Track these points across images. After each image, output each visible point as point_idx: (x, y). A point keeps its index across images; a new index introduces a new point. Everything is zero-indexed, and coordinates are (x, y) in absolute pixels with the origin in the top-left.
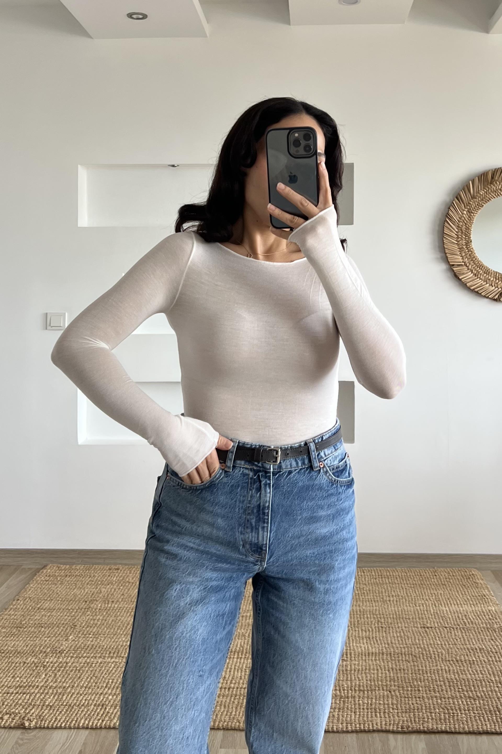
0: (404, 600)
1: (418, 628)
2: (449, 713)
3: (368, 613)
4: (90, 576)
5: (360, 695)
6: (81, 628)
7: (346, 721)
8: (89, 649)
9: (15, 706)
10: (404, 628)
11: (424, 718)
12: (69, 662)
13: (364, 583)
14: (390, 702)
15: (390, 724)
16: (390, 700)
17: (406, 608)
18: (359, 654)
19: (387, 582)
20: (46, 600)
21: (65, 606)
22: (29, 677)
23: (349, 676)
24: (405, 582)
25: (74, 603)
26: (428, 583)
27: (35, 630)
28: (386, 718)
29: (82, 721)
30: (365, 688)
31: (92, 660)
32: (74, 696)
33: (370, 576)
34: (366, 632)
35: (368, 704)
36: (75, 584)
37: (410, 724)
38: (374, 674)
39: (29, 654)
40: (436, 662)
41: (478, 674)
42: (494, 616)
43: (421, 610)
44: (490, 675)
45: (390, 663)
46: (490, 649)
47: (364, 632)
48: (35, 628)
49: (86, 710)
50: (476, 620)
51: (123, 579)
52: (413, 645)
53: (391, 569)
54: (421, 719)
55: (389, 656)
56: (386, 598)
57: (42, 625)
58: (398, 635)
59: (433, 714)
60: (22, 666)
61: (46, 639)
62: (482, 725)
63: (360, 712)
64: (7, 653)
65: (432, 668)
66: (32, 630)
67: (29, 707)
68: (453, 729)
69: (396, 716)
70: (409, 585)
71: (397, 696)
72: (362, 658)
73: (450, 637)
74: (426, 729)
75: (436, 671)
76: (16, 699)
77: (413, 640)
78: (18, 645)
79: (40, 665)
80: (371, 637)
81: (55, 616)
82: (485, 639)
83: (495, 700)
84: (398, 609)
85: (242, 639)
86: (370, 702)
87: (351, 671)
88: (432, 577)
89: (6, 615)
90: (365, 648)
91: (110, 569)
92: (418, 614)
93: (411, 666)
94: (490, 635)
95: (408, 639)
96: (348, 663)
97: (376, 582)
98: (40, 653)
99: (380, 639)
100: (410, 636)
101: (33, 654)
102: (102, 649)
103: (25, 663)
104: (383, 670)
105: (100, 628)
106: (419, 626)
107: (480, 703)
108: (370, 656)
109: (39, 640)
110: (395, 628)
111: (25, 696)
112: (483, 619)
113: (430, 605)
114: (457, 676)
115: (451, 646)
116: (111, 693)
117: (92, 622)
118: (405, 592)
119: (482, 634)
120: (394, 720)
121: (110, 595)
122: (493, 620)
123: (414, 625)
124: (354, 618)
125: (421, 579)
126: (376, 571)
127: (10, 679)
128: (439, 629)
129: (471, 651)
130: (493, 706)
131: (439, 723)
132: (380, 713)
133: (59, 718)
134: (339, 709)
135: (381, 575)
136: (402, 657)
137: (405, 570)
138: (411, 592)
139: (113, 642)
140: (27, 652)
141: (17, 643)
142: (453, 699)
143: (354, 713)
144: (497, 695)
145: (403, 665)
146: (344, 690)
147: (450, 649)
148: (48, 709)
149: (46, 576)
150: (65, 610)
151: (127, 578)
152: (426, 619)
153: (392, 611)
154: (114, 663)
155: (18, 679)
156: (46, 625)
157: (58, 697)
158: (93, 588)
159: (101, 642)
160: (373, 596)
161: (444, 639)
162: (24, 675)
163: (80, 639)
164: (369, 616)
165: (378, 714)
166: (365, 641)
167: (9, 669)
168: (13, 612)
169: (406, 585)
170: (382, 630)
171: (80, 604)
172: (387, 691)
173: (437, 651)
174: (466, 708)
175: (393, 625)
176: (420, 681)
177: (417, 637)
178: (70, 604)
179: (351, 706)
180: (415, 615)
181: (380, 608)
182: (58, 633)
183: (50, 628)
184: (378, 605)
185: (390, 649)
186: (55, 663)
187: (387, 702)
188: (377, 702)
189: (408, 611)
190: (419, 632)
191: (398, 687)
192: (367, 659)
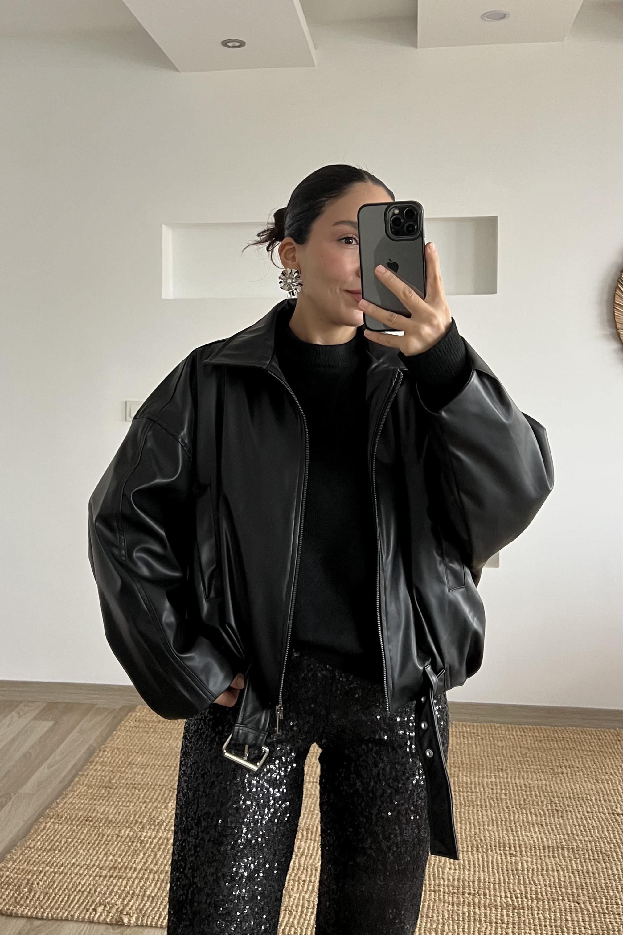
0: (581, 773)
1: (604, 814)
3: (536, 790)
5: (538, 905)
9: (110, 894)
10: (586, 814)
13: (526, 746)
14: (581, 918)
16: (580, 915)
17: (584, 784)
18: (531, 847)
19: (557, 747)
20: (138, 753)
21: (160, 762)
22: (125, 856)
23: (521, 878)
24: (579, 747)
25: (170, 759)
26: (610, 750)
27: (128, 792)
30: (545, 897)
33: (533, 736)
34: (536, 816)
35: (550, 919)
36: (171, 733)
38: (554, 877)
39: (122, 823)
43: (605, 789)
45: (573, 862)
47: (533, 816)
48: (127, 789)
52: (601, 838)
53: (560, 728)
55: (571, 852)
56: (558, 770)
57: (136, 786)
58: (580, 823)
60: (116, 841)
61: (141, 804)
64: (96, 821)
66: (124, 792)
67: (126, 897)
70: (586, 753)
71: (588, 911)
72: (535, 852)
76: (110, 885)
77: (601, 832)
78: (108, 811)
79: (136, 840)
80: (544, 824)
81: (150, 774)
84: (575, 786)
86: (553, 917)
87: (523, 870)
88: (614, 742)
89: (92, 770)
90: (537, 838)
92: (603, 794)
93: (603, 869)
95: (594, 830)
96: (518, 859)
97: (542, 746)
98: (136, 824)
99: (556, 828)
100: (595, 825)
101: (127, 825)
103: (118, 836)
104: (566, 872)
106: (607, 812)
108: (547, 851)
109: (133, 806)
110: (575, 812)
111: (121, 881)
113: (618, 782)
118: (581, 762)
123: (599, 809)
124: (518, 795)
125: (600, 744)
126: (540, 730)
127: (101, 856)
134: (514, 924)
135: (547, 737)
136: (589, 855)
137: (577, 730)
138: (589, 762)
140: (119, 822)
141: (107, 809)
143: (534, 931)
145: (592, 866)
146: (517, 898)
148: (150, 900)
149: (136, 721)
150: (160, 767)
152: (614, 802)
153: (567, 788)
155: (111, 857)
156: (140, 786)
160: (540, 765)
162: (119, 853)
164: (537, 793)
166: (537, 829)
167: (99, 843)
168: (100, 767)
169: (581, 751)
170: (558, 814)
172: (574, 902)
175: (571, 808)
177: (605, 827)
178: (166, 758)
179: (529, 920)
180: (599, 796)
181: (552, 782)
182: (155, 797)
183: (145, 791)
184: (548, 778)
185: (571, 842)
186: (154, 838)
187: (576, 919)
188: (563, 917)
189: (588, 790)
190: (607, 820)
191: (588, 896)
192: (542, 854)
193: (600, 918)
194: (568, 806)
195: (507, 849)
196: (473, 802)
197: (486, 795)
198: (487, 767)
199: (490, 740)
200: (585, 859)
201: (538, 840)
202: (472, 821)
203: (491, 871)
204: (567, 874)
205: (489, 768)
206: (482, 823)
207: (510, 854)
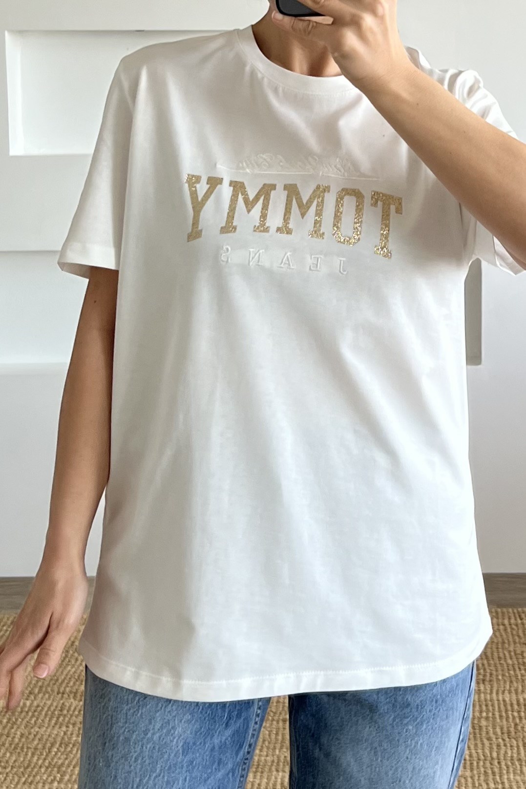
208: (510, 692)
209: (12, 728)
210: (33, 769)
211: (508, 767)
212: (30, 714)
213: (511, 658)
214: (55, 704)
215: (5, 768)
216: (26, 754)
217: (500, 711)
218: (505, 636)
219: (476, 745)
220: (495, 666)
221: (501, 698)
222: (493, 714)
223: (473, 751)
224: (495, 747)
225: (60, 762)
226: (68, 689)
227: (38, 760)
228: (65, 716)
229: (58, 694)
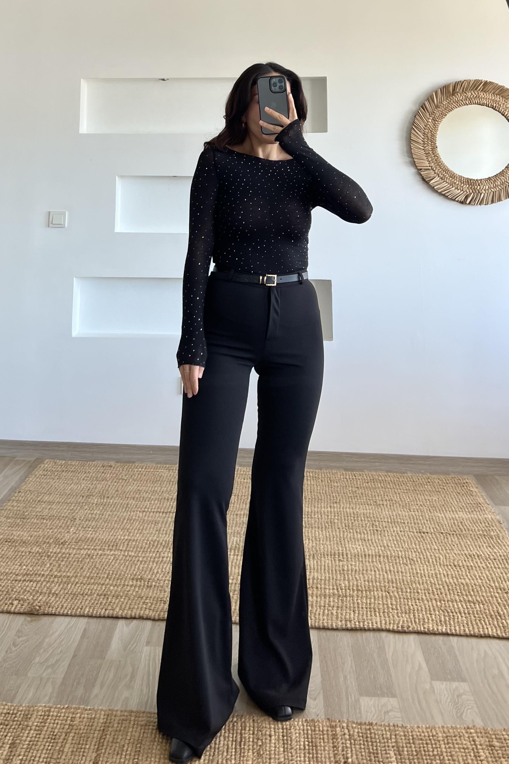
0: (398, 505)
1: (413, 532)
2: (449, 616)
3: (362, 516)
4: (85, 473)
5: (358, 595)
6: (80, 521)
7: (345, 618)
8: (89, 541)
9: (23, 592)
10: (400, 532)
11: (424, 619)
12: (72, 553)
13: (356, 486)
14: (389, 603)
15: (390, 623)
16: (389, 601)
17: (400, 513)
18: (355, 555)
19: (380, 487)
20: (46, 493)
21: (63, 500)
22: (35, 566)
23: (346, 576)
24: (397, 487)
25: (71, 497)
26: (422, 489)
27: (38, 522)
28: (385, 617)
29: (87, 610)
30: (364, 589)
31: (93, 552)
32: (78, 585)
33: (362, 479)
34: (360, 534)
35: (366, 603)
36: (72, 479)
37: (410, 625)
38: (371, 575)
39: (33, 543)
40: (434, 566)
41: (477, 579)
42: (490, 524)
43: (415, 515)
44: (489, 581)
45: (387, 565)
46: (488, 556)
47: (359, 534)
48: (37, 519)
49: (89, 599)
50: (472, 527)
51: (116, 476)
52: (410, 548)
53: (383, 473)
54: (422, 620)
55: (386, 558)
56: (380, 502)
57: (44, 517)
58: (394, 538)
59: (433, 616)
60: (28, 555)
61: (48, 530)
62: (483, 628)
63: (359, 611)
64: (13, 542)
65: (431, 572)
66: (35, 521)
67: (36, 594)
68: (454, 631)
69: (396, 616)
70: (403, 491)
71: (395, 597)
72: (358, 559)
73: (447, 543)
74: (426, 630)
75: (434, 575)
76: (24, 586)
77: (409, 544)
79: (44, 555)
80: (366, 539)
81: (55, 509)
82: (483, 546)
83: (496, 606)
84: (392, 514)
85: (237, 537)
86: (368, 602)
87: (348, 570)
89: (9, 506)
90: (360, 549)
91: (103, 466)
93: (409, 569)
94: (488, 542)
95: (405, 543)
96: (345, 563)
97: (369, 486)
98: (44, 544)
99: (376, 542)
100: (406, 540)
101: (37, 545)
102: (102, 542)
103: (30, 552)
104: (381, 571)
105: (98, 522)
106: (415, 531)
107: (480, 607)
108: (367, 557)
109: (42, 531)
110: (391, 532)
111: (32, 583)
112: (480, 526)
113: (425, 511)
114: (455, 580)
115: (449, 551)
116: (112, 584)
117: (90, 516)
118: (398, 497)
119: (479, 541)
120: (394, 620)
121: (105, 491)
122: (490, 527)
123: (409, 529)
124: (348, 520)
125: (414, 484)
126: (367, 475)
127: (17, 567)
128: (435, 535)
129: (468, 556)
130: (493, 611)
131: (440, 624)
132: (379, 612)
133: (65, 605)
134: (338, 607)
135: (373, 480)
136: (399, 560)
137: (397, 475)
138: (405, 497)
139: (112, 536)
140: (31, 542)
141: (21, 534)
142: (452, 602)
143: (354, 611)
144: (497, 601)
145: (401, 568)
146: (342, 589)
147: (447, 555)
148: (54, 596)
149: (44, 470)
150: (63, 504)
151: (120, 475)
152: (422, 524)
153: (386, 515)
154: (114, 556)
155: (25, 567)
156: (47, 517)
157: (63, 585)
158: (89, 484)
159: (100, 536)
160: (366, 499)
161: (441, 544)
162: (30, 564)
163: (81, 532)
164: (363, 519)
165: (378, 614)
166: (361, 544)
167: (15, 557)
168: (16, 504)
169: (399, 490)
170: (378, 533)
171: (78, 498)
172: (385, 591)
173: (435, 556)
174: (466, 612)
175: (388, 529)
176: (419, 584)
177: (413, 541)
178: (68, 498)
179: (350, 604)
180: (411, 520)
181: (374, 511)
182: (60, 525)
183: (51, 521)
184: (372, 508)
185: (386, 552)
186: (58, 553)
187: (386, 603)
188: (376, 602)
189: (402, 516)
190: (415, 536)
191: (397, 588)
192: (364, 560)
193: (404, 602)
194: (386, 527)
195: (337, 556)
196: (312, 524)
197: (323, 520)
198: (324, 500)
199: (328, 481)
200: (396, 563)
201: (361, 551)
202: (311, 538)
203: (323, 572)
204: (381, 573)
205: (326, 501)
206: (318, 540)
207: (339, 560)
208: (349, 508)
209: (104, 512)
210: (115, 530)
211: (348, 542)
212: (113, 506)
213: (350, 494)
214: (124, 502)
215: (102, 529)
216: (112, 523)
217: (344, 516)
218: (347, 484)
219: (332, 531)
220: (342, 496)
221: (345, 510)
222: (341, 518)
223: (331, 533)
224: (342, 533)
225: (128, 527)
226: (130, 496)
227: (117, 526)
228: (129, 508)
229: (125, 498)
